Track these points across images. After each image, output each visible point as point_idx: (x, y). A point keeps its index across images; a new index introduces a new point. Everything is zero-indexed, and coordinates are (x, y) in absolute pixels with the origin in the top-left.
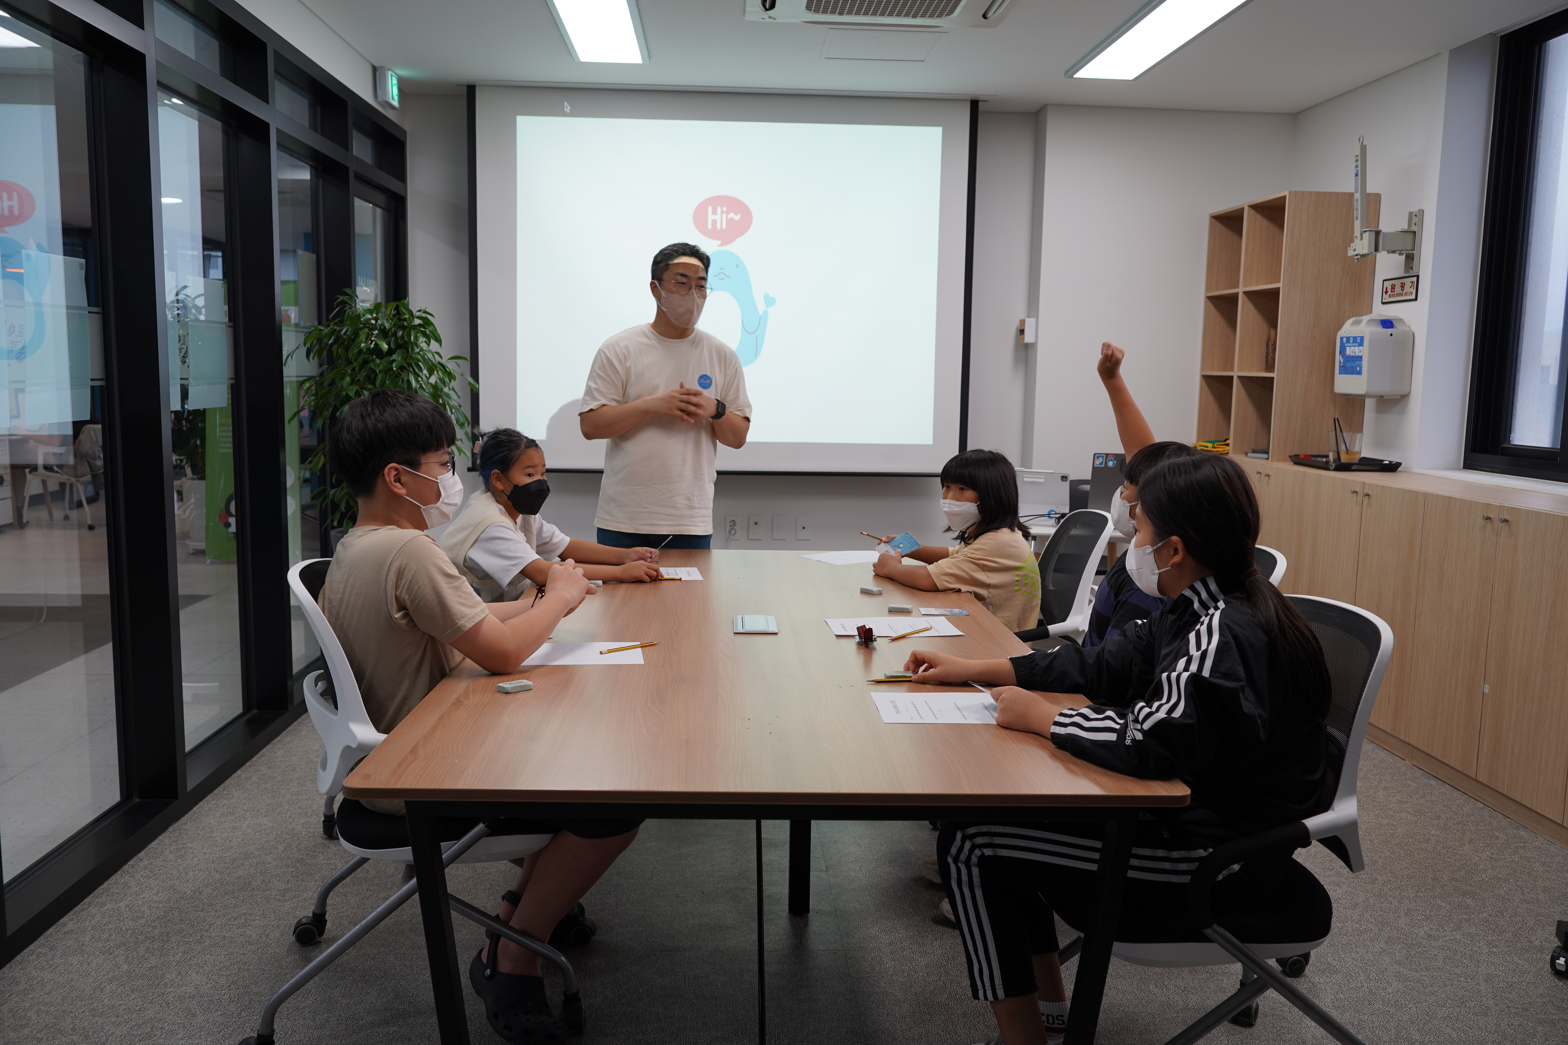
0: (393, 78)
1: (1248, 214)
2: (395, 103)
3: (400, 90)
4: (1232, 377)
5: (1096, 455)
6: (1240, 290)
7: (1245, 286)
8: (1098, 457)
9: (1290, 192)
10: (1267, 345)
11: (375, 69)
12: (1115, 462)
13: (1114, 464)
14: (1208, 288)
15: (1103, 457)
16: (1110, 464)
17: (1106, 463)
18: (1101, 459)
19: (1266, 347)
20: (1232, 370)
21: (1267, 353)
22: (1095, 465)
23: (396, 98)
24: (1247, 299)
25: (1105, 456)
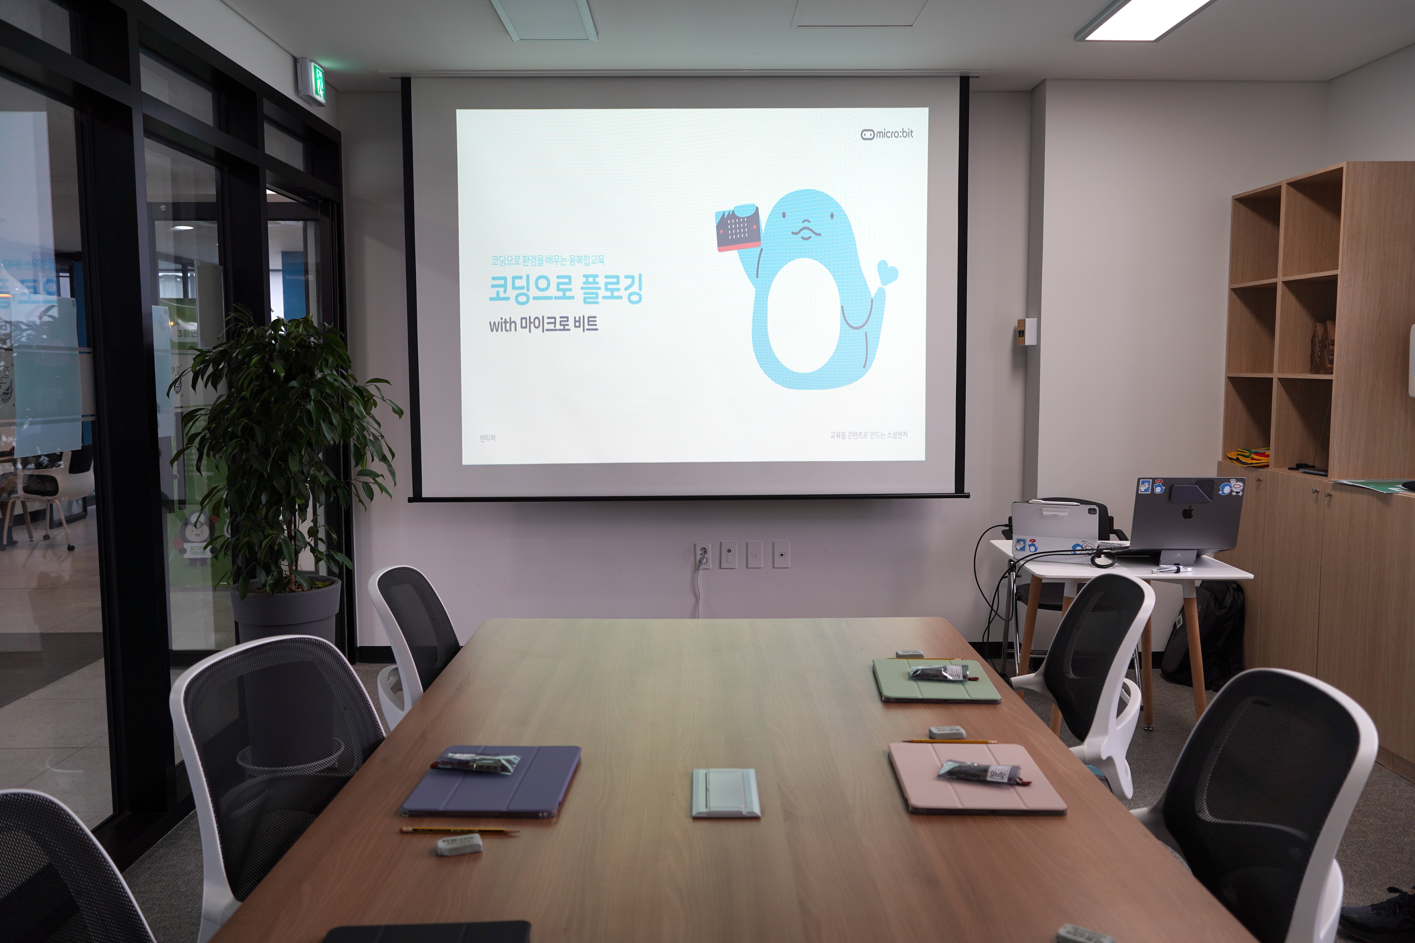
0: (317, 70)
1: (1287, 192)
2: (321, 97)
3: (327, 83)
4: (1272, 379)
5: (1141, 480)
6: (1280, 280)
7: (1284, 275)
8: (1143, 483)
9: (1348, 163)
10: (1313, 341)
11: (295, 60)
12: (1164, 488)
13: (1162, 490)
14: (1232, 279)
15: (1149, 482)
16: (1158, 490)
17: (1153, 489)
18: (1147, 484)
19: (1310, 344)
20: (1271, 371)
21: (1313, 352)
22: (1140, 492)
23: (321, 93)
24: (1287, 290)
25: (1151, 480)
